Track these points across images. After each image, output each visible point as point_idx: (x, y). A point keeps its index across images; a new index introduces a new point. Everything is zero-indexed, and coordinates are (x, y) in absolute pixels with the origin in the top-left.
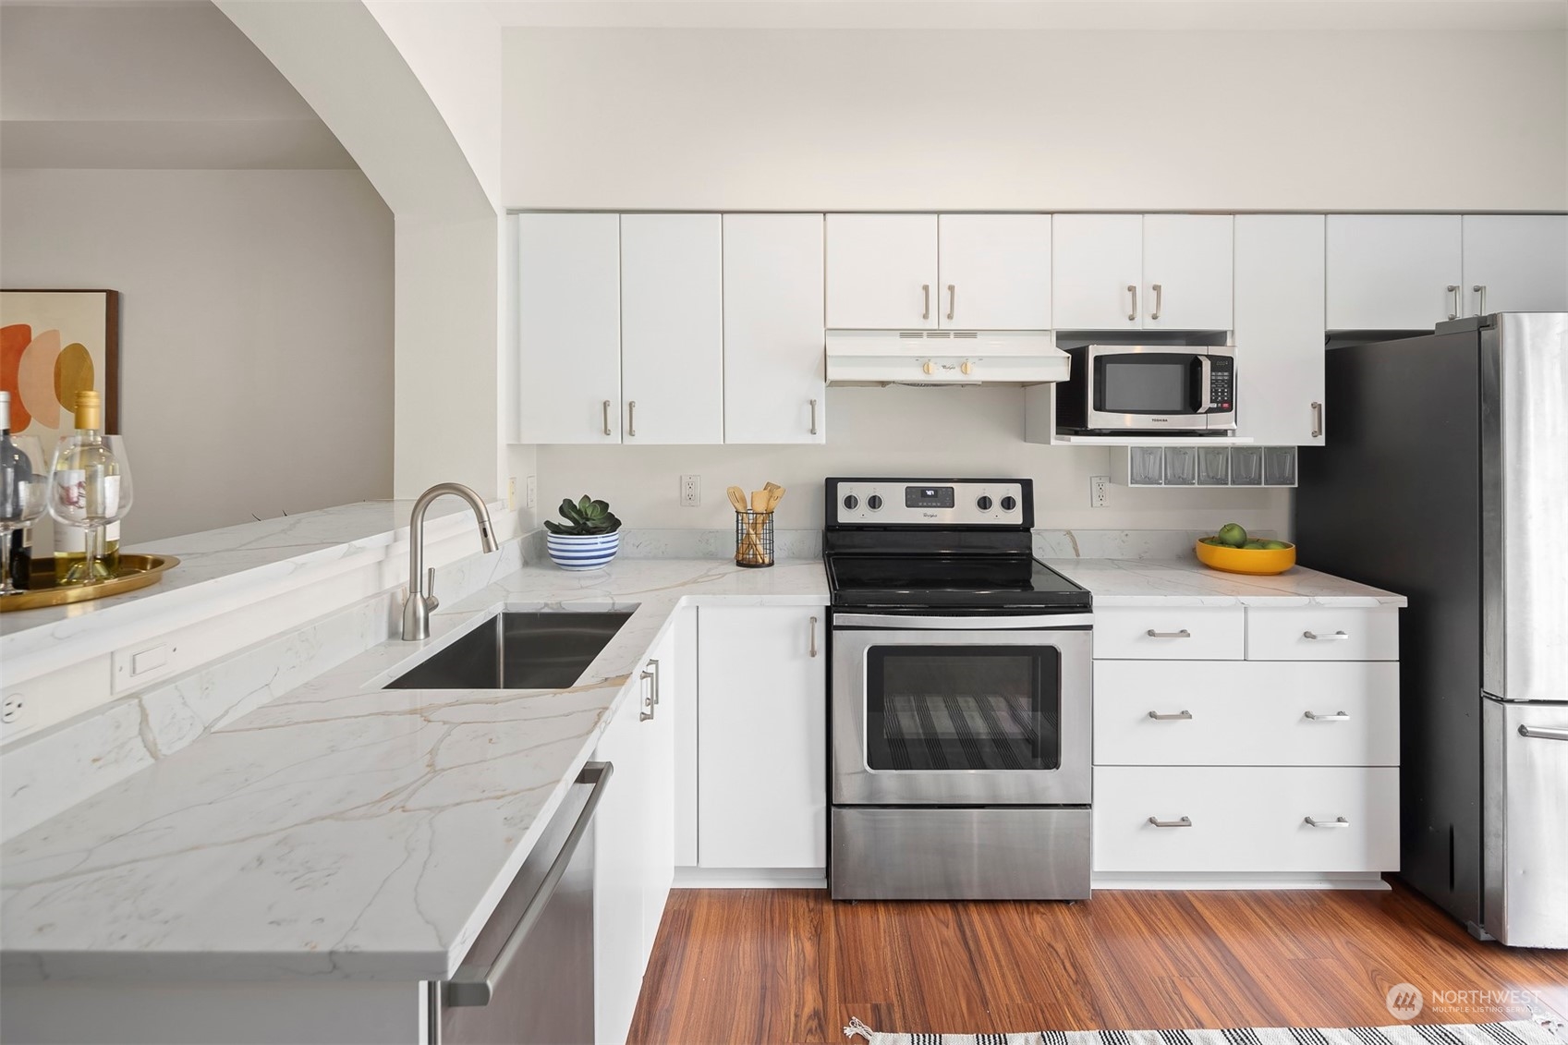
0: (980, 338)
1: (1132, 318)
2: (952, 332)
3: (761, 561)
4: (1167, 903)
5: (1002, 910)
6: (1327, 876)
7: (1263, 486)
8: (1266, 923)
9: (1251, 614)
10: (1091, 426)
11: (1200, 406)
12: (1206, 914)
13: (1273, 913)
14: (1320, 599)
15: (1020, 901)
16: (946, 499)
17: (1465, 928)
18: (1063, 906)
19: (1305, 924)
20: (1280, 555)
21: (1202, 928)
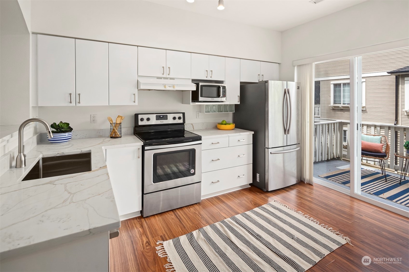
0: (175, 80)
1: (207, 77)
2: (169, 78)
3: (118, 136)
4: (215, 199)
5: (183, 209)
6: (241, 187)
7: (229, 112)
8: (233, 198)
9: (230, 138)
10: (200, 100)
11: (220, 96)
12: (222, 199)
13: (233, 196)
14: (241, 133)
15: (187, 206)
16: (165, 118)
17: (262, 190)
18: (196, 205)
19: (239, 196)
20: (232, 126)
21: (223, 202)
